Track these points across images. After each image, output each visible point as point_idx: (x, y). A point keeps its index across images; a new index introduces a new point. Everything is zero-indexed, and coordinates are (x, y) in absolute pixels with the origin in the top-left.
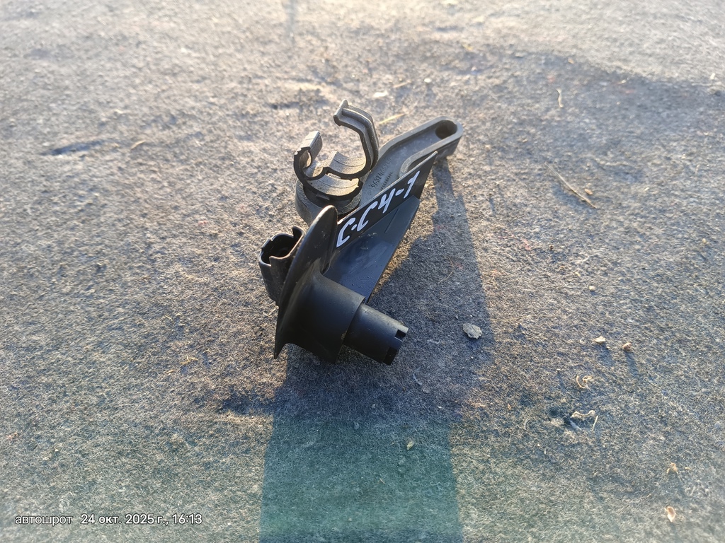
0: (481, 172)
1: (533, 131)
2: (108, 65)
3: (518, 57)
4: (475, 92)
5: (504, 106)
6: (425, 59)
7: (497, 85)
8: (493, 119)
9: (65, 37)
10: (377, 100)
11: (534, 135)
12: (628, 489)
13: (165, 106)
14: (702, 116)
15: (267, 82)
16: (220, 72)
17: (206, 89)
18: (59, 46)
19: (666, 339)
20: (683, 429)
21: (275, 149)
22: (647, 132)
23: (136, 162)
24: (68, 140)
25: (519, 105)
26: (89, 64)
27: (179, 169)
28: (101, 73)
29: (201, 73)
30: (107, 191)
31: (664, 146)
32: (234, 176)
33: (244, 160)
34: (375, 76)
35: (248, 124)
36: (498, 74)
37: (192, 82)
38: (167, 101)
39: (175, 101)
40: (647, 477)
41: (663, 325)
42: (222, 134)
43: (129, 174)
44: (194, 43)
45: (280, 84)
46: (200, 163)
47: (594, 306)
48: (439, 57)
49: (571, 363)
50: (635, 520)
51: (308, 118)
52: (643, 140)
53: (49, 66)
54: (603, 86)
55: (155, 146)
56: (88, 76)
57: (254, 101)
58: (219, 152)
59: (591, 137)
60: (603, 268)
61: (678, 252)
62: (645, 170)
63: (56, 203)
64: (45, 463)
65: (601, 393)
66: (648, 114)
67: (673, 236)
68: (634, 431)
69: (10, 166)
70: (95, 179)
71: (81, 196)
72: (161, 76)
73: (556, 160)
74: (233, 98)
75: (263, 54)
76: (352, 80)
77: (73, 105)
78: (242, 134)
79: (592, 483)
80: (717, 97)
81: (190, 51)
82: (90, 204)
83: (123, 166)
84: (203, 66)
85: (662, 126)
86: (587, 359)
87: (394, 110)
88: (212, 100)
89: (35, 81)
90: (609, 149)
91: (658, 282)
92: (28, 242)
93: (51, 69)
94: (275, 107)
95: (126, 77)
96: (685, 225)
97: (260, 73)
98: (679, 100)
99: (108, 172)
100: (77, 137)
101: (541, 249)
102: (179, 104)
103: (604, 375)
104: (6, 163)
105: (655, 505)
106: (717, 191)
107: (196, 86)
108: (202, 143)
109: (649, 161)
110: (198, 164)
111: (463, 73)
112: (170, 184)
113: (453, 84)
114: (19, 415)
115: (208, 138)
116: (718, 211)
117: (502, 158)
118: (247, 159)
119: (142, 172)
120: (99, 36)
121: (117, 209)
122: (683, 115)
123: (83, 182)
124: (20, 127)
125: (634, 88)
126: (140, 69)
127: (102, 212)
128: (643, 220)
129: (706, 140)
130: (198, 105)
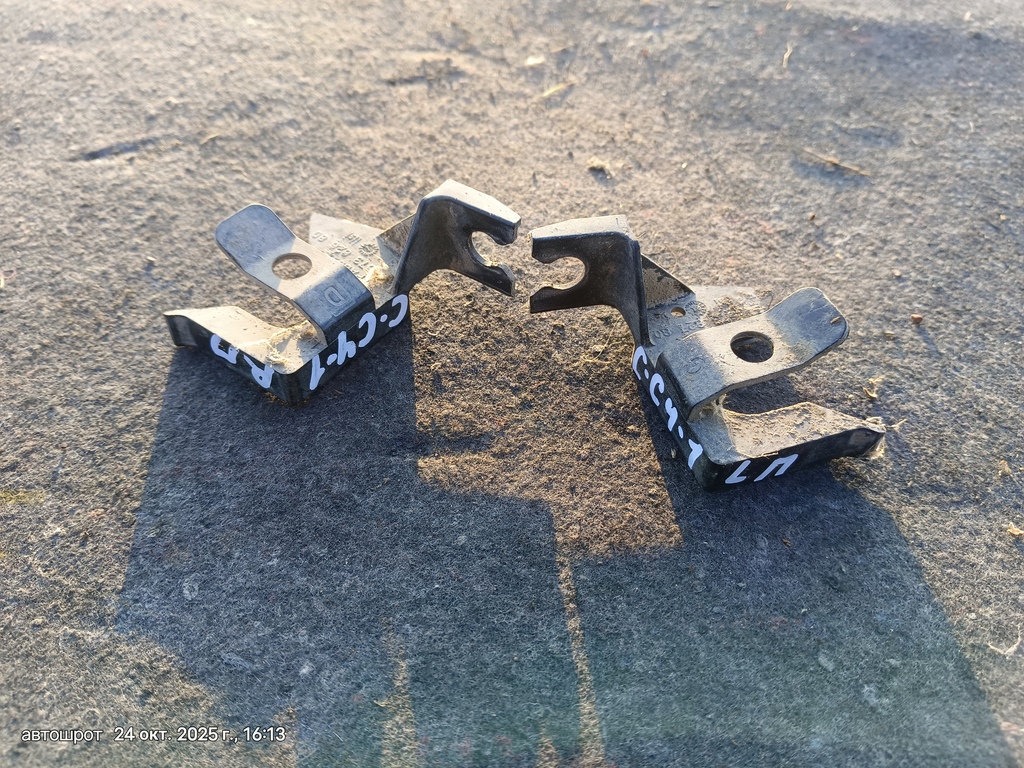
0: (689, 146)
1: (748, 92)
2: (146, 46)
3: (713, 8)
4: (664, 52)
5: (705, 66)
6: (586, 16)
7: (690, 42)
8: (693, 82)
9: (73, 13)
10: (532, 68)
11: (750, 98)
12: (955, 499)
13: (238, 91)
14: (962, 65)
15: (376, 53)
16: (308, 45)
17: (292, 66)
18: (69, 26)
19: (965, 323)
20: (1009, 424)
21: (402, 134)
22: (895, 86)
23: (209, 161)
24: (106, 140)
25: (725, 64)
26: (116, 46)
27: (272, 166)
28: (136, 56)
29: (280, 47)
30: (175, 199)
31: (921, 103)
32: (352, 171)
33: (362, 151)
34: (524, 40)
35: (358, 107)
36: (689, 28)
37: (271, 59)
38: (240, 84)
39: (251, 83)
40: (975, 483)
41: (959, 308)
42: (325, 120)
43: (202, 176)
44: (263, 12)
45: (393, 55)
46: (301, 157)
47: (869, 290)
48: (605, 13)
49: (852, 359)
50: (970, 533)
51: (440, 94)
52: (892, 96)
53: (58, 52)
54: (829, 36)
55: (233, 140)
56: (117, 61)
57: (362, 78)
58: (324, 142)
59: (825, 96)
60: (870, 248)
61: (961, 223)
62: (901, 131)
63: (104, 220)
64: (153, 540)
65: (898, 391)
66: (893, 66)
67: (952, 204)
68: (948, 431)
69: (25, 178)
70: (155, 186)
71: (137, 208)
72: (225, 55)
73: (786, 126)
74: (331, 75)
75: (363, 21)
76: (493, 46)
77: (105, 97)
78: (353, 118)
79: (907, 496)
80: (977, 41)
81: (260, 22)
82: (153, 218)
83: (193, 167)
84: (282, 38)
85: (914, 80)
86: (871, 353)
87: (556, 78)
88: (302, 79)
89: (42, 70)
90: (850, 108)
91: (942, 258)
92: (71, 270)
93: (62, 55)
94: (392, 83)
95: (174, 59)
96: (964, 192)
97: (363, 44)
98: (929, 47)
99: (172, 176)
100: (118, 136)
101: (786, 231)
102: (258, 87)
103: (897, 370)
104: (18, 174)
105: (991, 515)
106: (996, 149)
107: (276, 65)
108: (300, 133)
109: (904, 120)
110: (299, 159)
111: (643, 29)
112: (263, 185)
113: (631, 43)
114: (101, 485)
115: (306, 126)
116: (1002, 172)
117: (713, 128)
118: (365, 149)
119: (221, 173)
120: (126, 10)
121: (194, 220)
122: (937, 64)
123: (139, 191)
124: (30, 130)
125: (869, 36)
126: (193, 48)
127: (173, 226)
128: (909, 189)
129: (972, 92)
130: (285, 87)
